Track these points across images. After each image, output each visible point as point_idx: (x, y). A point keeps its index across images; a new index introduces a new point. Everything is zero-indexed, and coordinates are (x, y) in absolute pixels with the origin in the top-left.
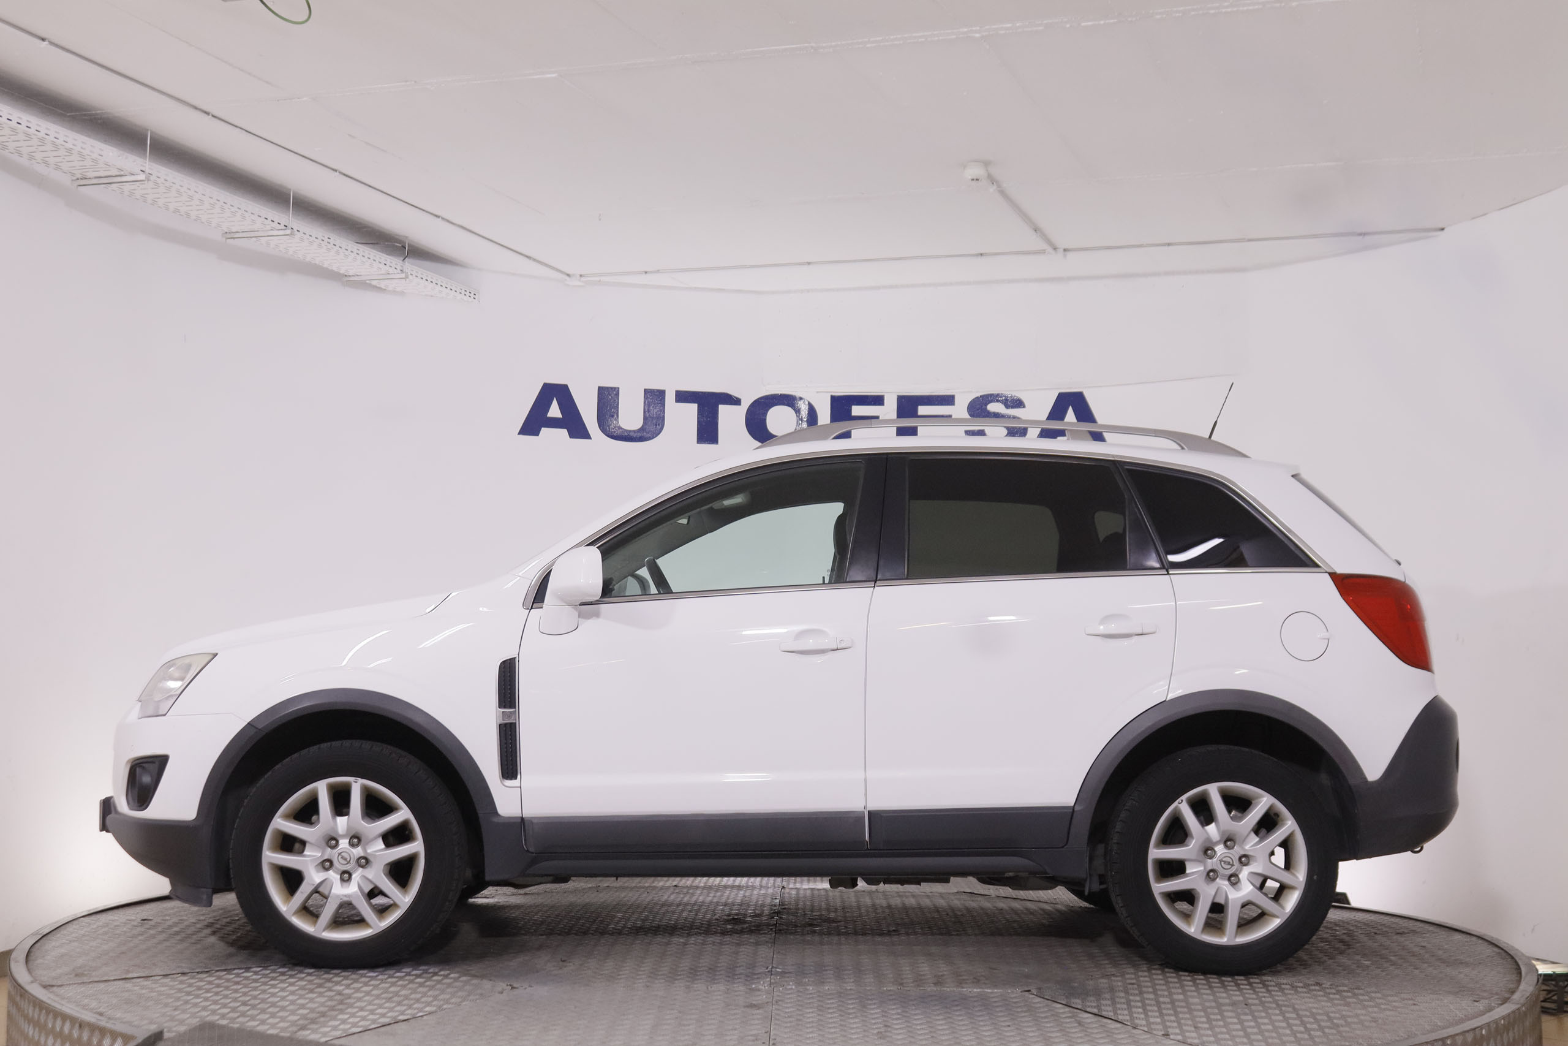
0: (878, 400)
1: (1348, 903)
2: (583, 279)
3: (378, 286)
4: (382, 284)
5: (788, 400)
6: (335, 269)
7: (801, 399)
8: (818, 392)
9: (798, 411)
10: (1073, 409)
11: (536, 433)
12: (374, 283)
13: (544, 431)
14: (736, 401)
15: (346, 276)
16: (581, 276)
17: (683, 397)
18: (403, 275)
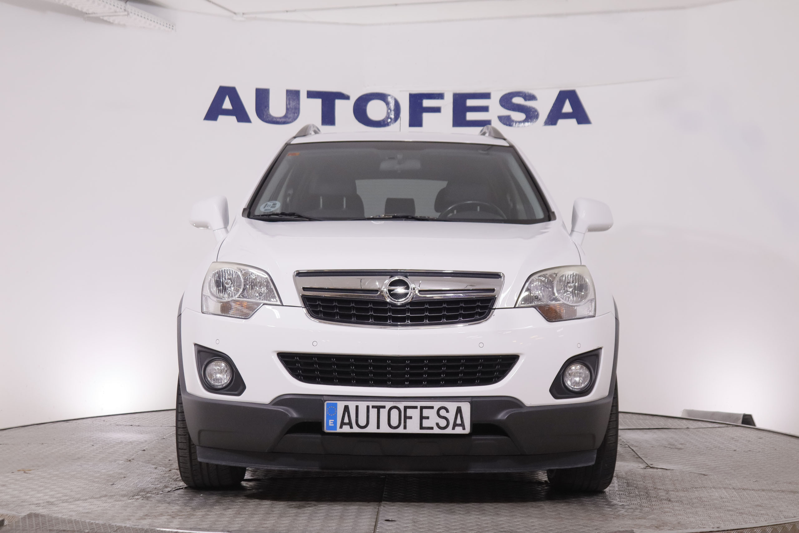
0: (440, 96)
1: (754, 425)
2: (245, 16)
3: (108, 20)
4: (111, 20)
5: (382, 97)
6: (79, 9)
7: (389, 95)
8: (400, 91)
9: (387, 104)
10: (569, 101)
11: (215, 119)
12: (105, 18)
13: (221, 118)
14: (346, 97)
15: (87, 14)
16: (243, 14)
17: (311, 95)
18: (126, 13)
